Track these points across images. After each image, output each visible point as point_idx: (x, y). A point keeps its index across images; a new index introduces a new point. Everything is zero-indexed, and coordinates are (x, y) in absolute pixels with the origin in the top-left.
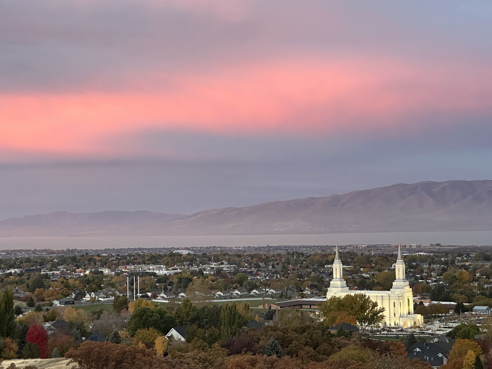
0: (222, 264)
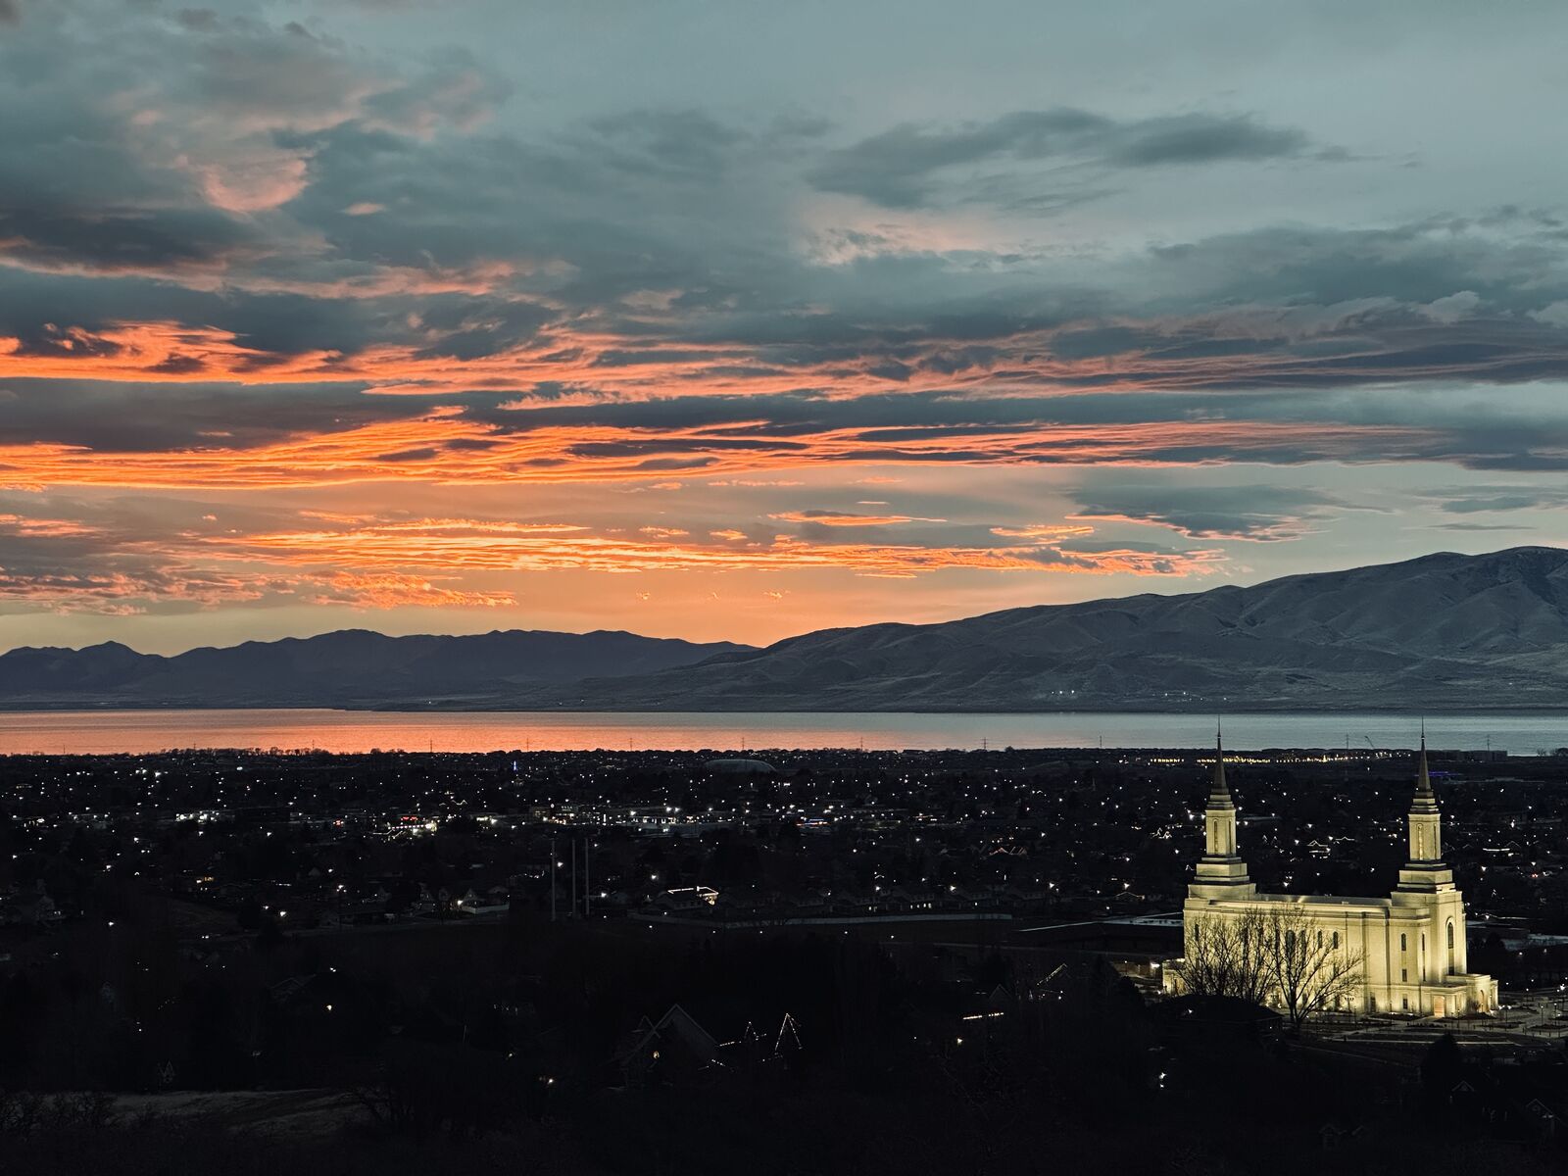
0: (860, 804)
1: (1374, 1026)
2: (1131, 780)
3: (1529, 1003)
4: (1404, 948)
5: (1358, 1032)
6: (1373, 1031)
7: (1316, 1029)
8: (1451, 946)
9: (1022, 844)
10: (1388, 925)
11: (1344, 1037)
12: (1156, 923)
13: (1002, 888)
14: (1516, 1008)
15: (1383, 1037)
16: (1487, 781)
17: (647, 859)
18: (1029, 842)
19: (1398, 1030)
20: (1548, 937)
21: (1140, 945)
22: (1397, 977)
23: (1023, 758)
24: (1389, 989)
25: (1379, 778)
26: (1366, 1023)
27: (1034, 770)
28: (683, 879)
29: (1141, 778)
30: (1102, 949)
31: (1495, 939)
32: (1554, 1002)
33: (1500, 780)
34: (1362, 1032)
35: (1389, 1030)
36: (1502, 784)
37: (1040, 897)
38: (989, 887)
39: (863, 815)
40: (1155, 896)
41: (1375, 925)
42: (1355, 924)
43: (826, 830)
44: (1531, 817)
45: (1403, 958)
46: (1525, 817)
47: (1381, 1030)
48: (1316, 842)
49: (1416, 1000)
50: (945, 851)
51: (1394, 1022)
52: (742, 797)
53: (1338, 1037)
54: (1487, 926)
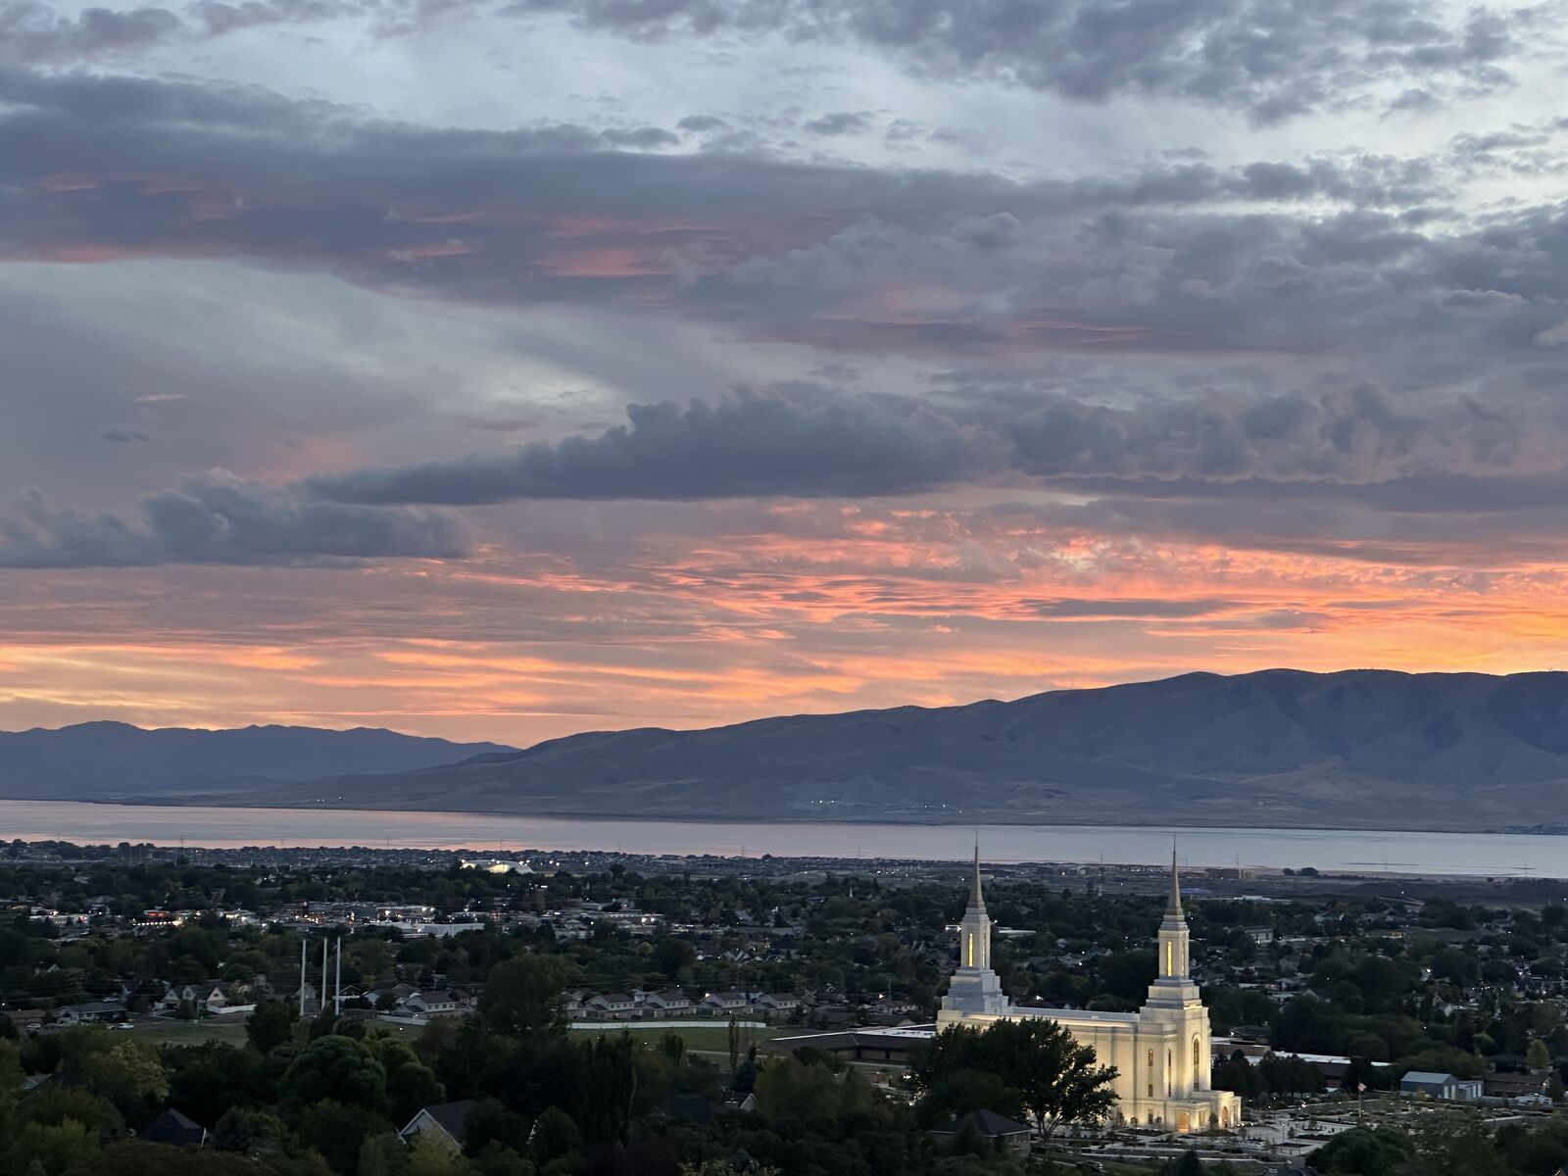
0: (616, 908)
1: (1120, 1141)
2: (889, 891)
3: (1271, 1121)
4: (1151, 1064)
5: (1103, 1147)
6: (1118, 1146)
7: (1064, 1143)
8: (1196, 1062)
9: (778, 953)
10: (1136, 1040)
11: (1090, 1151)
12: (909, 1034)
13: (757, 996)
14: (1259, 1125)
15: (1128, 1152)
16: (1236, 898)
17: (400, 960)
18: (785, 951)
19: (1143, 1145)
20: (1291, 1055)
21: (893, 1056)
22: (1143, 1091)
23: (781, 867)
24: (1135, 1104)
25: (1132, 894)
26: (1112, 1137)
27: (792, 878)
28: (436, 981)
29: (899, 889)
30: (854, 1060)
31: (1239, 1056)
32: (1296, 1120)
33: (1248, 898)
34: (1107, 1146)
35: (1134, 1145)
36: (1250, 902)
37: (794, 1006)
38: (743, 995)
39: (620, 919)
40: (908, 1008)
41: (1124, 1039)
42: (1104, 1039)
43: (582, 934)
44: (1277, 935)
45: (1151, 1072)
46: (1271, 935)
47: (1126, 1145)
48: (1068, 957)
49: (1162, 1115)
50: (700, 958)
51: (1139, 1137)
52: (499, 899)
53: (1084, 1151)
54: (1232, 1042)
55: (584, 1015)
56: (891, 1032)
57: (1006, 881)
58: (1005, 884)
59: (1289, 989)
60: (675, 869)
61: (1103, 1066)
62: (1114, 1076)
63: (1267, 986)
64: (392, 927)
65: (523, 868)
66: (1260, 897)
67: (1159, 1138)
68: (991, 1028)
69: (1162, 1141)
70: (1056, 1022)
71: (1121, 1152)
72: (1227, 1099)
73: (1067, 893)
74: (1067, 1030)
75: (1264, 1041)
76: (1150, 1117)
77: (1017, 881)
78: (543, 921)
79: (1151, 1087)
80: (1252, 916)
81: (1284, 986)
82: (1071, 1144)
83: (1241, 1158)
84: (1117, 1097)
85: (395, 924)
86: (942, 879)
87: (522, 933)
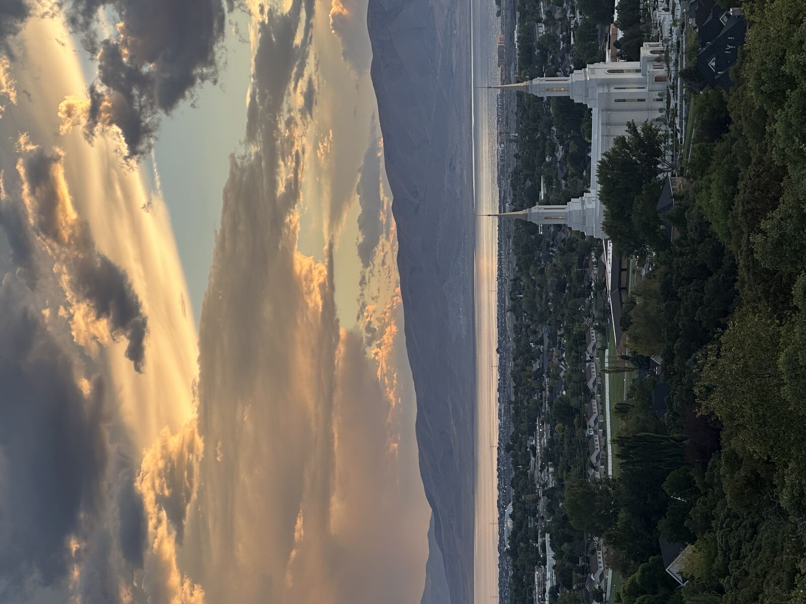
0: (534, 448)
1: (674, 119)
2: (518, 271)
3: (658, 22)
4: (624, 101)
5: (678, 130)
6: (677, 121)
7: (676, 155)
9: (560, 342)
11: (681, 139)
12: (610, 257)
13: (588, 355)
14: (661, 31)
15: (681, 114)
16: (517, 47)
17: (569, 587)
18: (558, 338)
19: (676, 104)
20: (616, 11)
21: (624, 266)
23: (504, 342)
25: (516, 114)
26: (672, 124)
27: (510, 333)
28: (583, 564)
29: (517, 265)
30: (627, 291)
31: (617, 44)
32: (657, 7)
33: (516, 39)
34: (678, 127)
35: (677, 110)
36: (518, 38)
37: (594, 331)
38: (587, 364)
39: (540, 445)
40: (593, 257)
43: (551, 469)
44: (539, 20)
45: (630, 101)
46: (540, 24)
47: (676, 115)
48: (557, 155)
49: (657, 93)
50: (564, 393)
51: (671, 107)
52: (529, 524)
53: (681, 142)
54: (609, 49)
55: (603, 467)
56: (609, 268)
57: (509, 195)
58: (512, 196)
59: (573, 12)
60: (507, 411)
61: (627, 131)
62: (634, 124)
63: (572, 27)
64: (549, 593)
65: (509, 509)
66: (515, 31)
67: (672, 94)
68: (604, 204)
69: (673, 92)
70: (599, 162)
71: (681, 118)
72: (645, 51)
73: (516, 156)
74: (605, 154)
75: (607, 27)
76: (658, 100)
77: (510, 189)
78: (543, 495)
79: (639, 100)
80: (527, 35)
81: (572, 15)
82: (677, 151)
83: (683, 41)
84: (646, 122)
85: (547, 590)
86: (509, 237)
87: (550, 509)
